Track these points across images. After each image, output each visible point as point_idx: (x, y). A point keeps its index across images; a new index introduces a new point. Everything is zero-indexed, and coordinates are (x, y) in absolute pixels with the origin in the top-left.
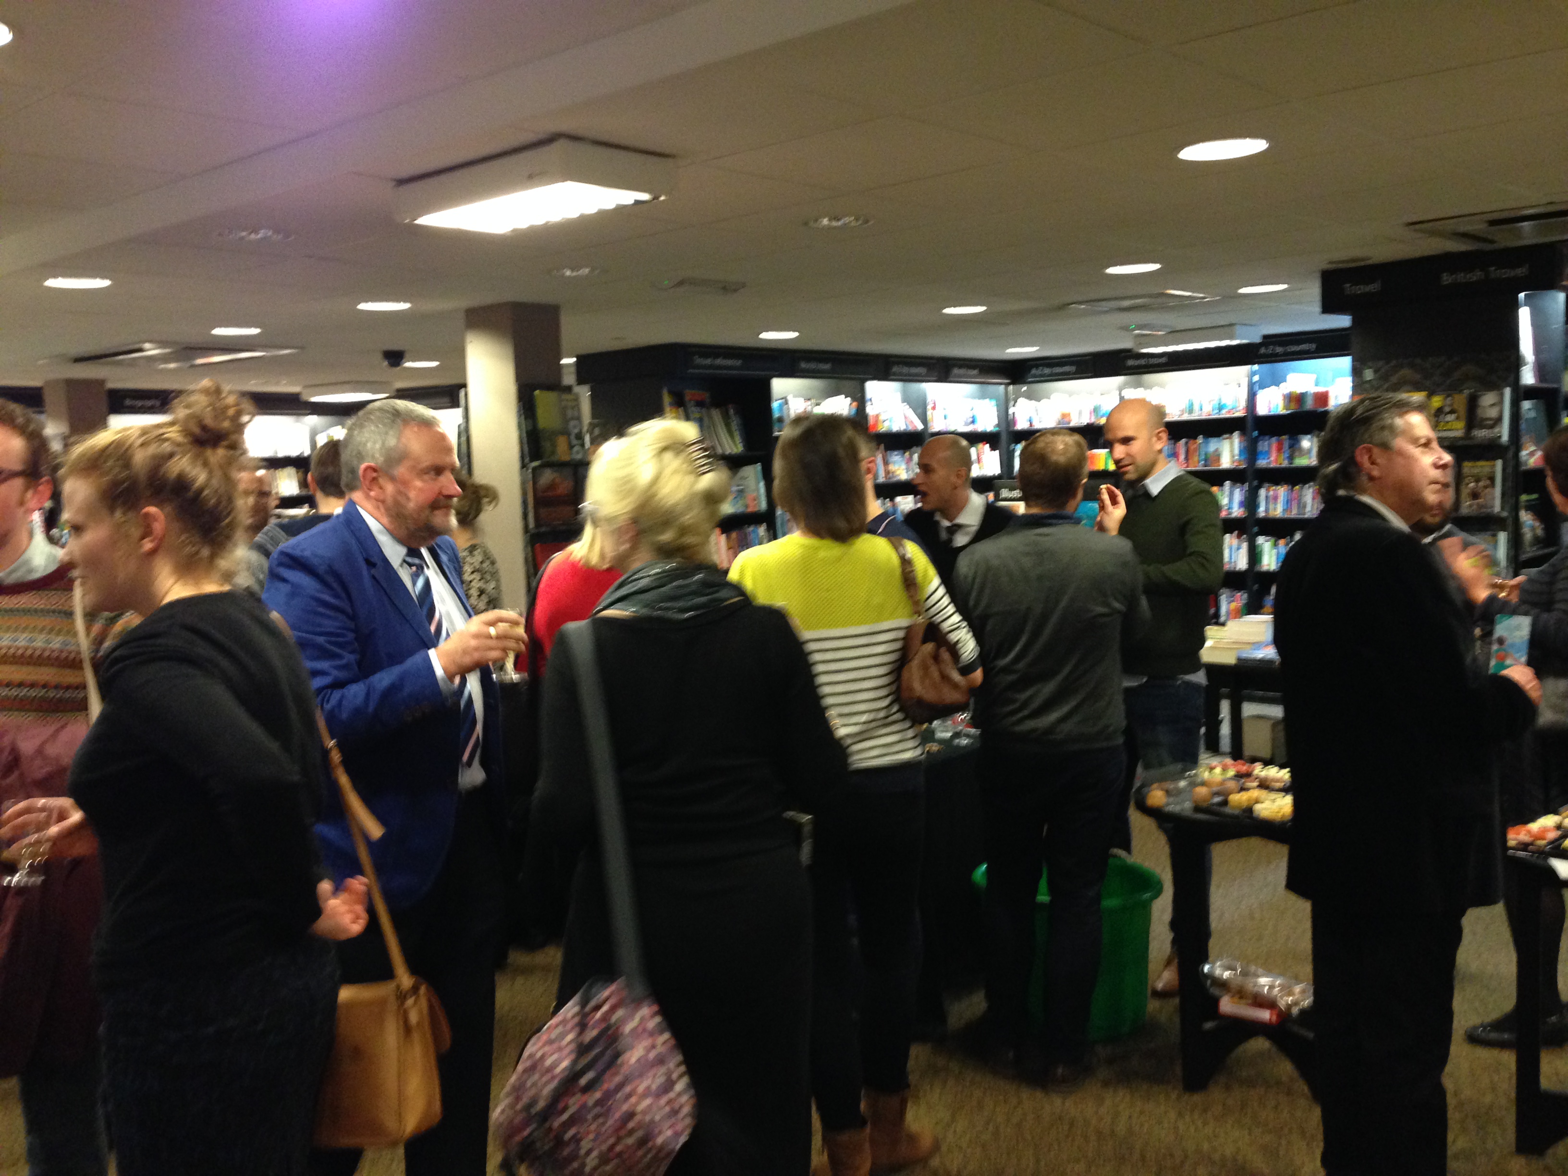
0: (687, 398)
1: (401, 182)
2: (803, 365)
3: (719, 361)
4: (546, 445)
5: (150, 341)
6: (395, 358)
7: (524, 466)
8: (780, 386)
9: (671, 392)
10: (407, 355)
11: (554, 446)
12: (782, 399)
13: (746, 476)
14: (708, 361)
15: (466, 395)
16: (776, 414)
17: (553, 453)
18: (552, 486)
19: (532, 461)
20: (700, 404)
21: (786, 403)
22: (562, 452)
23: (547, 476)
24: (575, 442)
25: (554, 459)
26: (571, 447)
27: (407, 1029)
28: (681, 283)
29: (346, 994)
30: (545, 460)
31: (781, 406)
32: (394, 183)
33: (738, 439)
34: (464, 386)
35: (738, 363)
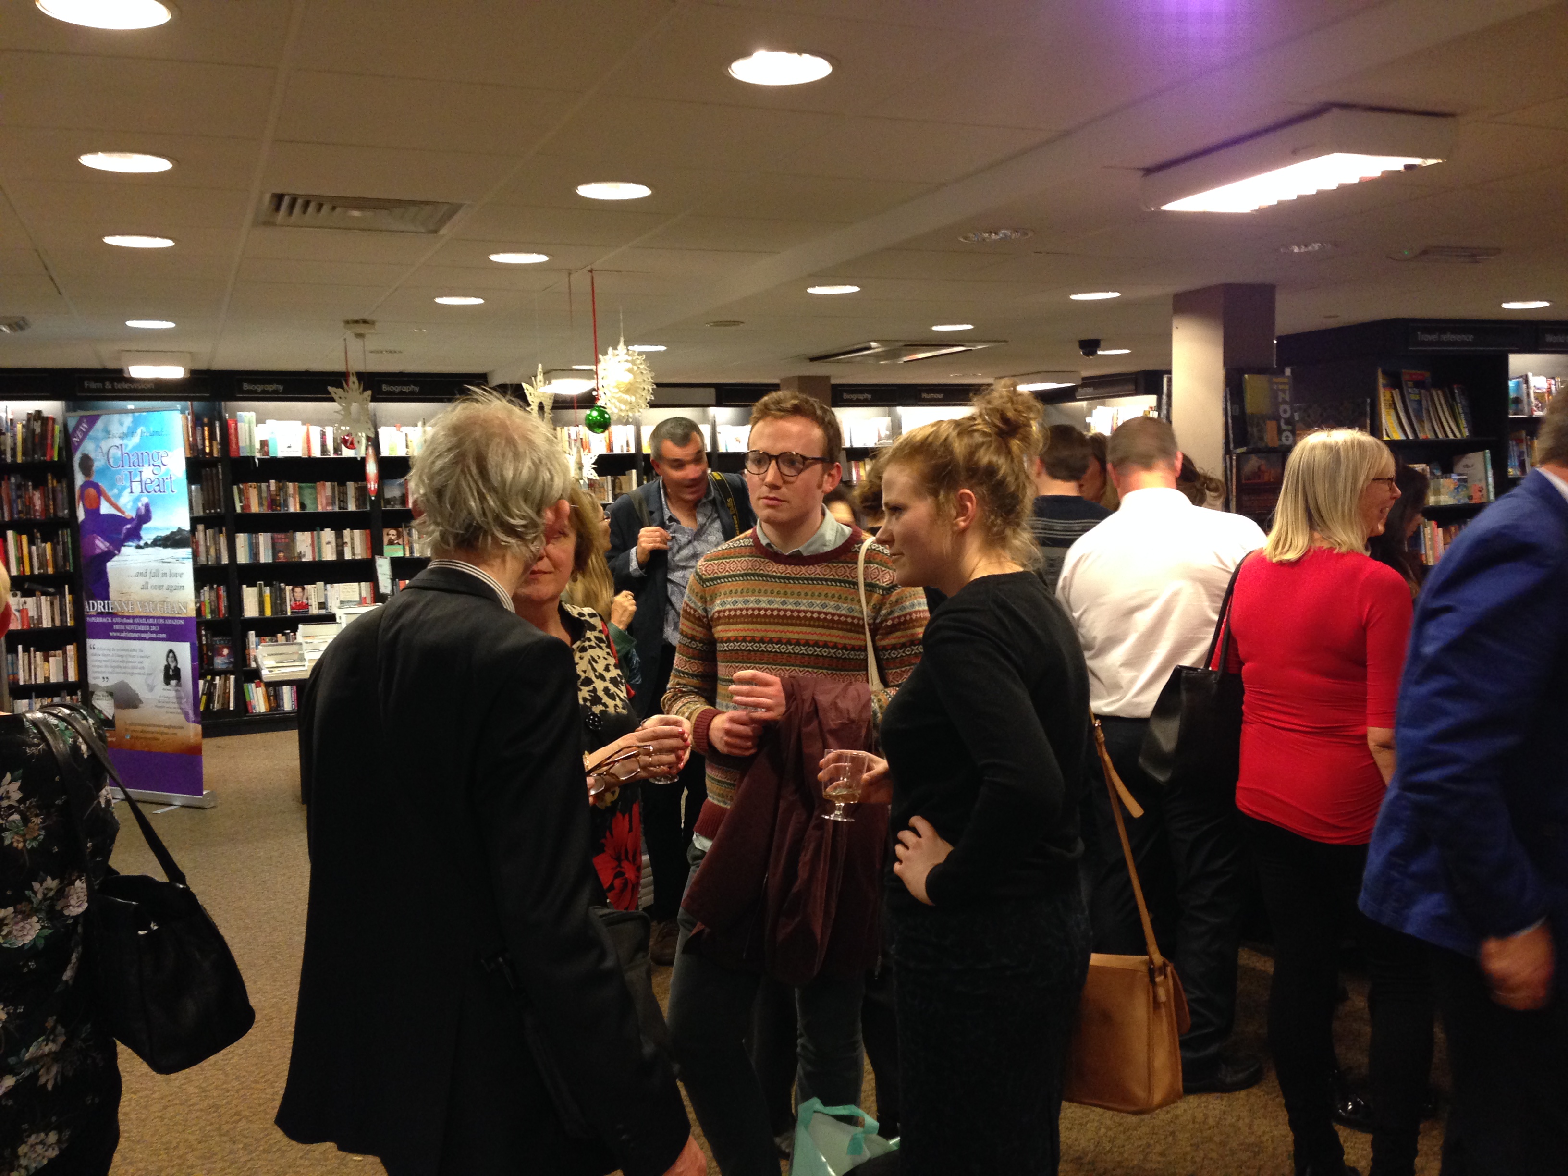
0: (1405, 377)
1: (1149, 171)
2: (1550, 338)
3: (1448, 337)
4: (1253, 430)
5: (875, 341)
6: (1090, 346)
7: (1227, 451)
8: (1517, 362)
9: (1384, 373)
10: (1102, 343)
11: (1261, 430)
12: (1521, 377)
13: (1469, 464)
14: (1433, 337)
15: (1170, 381)
16: (1512, 394)
17: (1261, 439)
18: (1258, 473)
19: (1236, 447)
20: (1419, 384)
21: (1527, 381)
22: (1270, 438)
23: (1253, 463)
24: (1284, 427)
25: (1261, 445)
26: (1280, 432)
27: (1156, 1004)
28: (1425, 252)
29: (1096, 959)
30: (1251, 447)
31: (1518, 385)
32: (1141, 173)
33: (1463, 423)
34: (1169, 372)
35: (1471, 338)
